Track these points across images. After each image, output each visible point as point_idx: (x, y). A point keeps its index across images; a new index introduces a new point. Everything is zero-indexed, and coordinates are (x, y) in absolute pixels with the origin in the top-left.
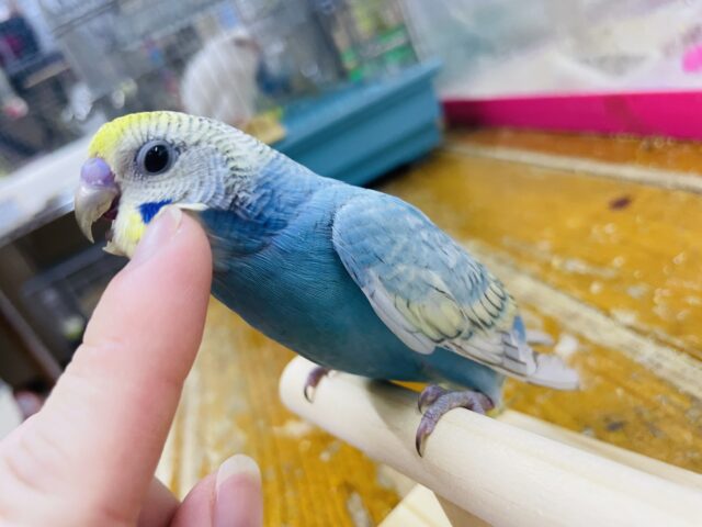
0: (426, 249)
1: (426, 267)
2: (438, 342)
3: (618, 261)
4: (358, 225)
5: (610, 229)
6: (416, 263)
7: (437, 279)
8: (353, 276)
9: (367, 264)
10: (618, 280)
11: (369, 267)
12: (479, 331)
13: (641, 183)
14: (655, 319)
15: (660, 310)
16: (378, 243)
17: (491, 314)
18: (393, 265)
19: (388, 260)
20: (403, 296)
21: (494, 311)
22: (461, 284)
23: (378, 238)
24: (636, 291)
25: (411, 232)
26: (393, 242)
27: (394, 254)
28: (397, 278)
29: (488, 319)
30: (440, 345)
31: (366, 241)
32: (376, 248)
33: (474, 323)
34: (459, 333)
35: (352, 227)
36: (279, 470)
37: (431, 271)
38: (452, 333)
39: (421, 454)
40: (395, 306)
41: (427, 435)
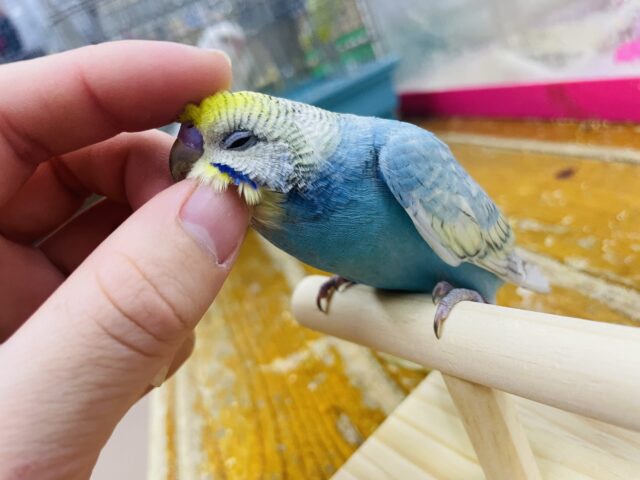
0: (456, 179)
1: (457, 193)
2: (464, 257)
3: (567, 220)
4: (404, 153)
5: (557, 194)
6: (449, 188)
7: (465, 205)
8: (398, 198)
9: (410, 187)
10: (568, 235)
11: (412, 189)
12: (492, 251)
13: (581, 157)
14: (604, 264)
15: (609, 257)
16: (419, 168)
17: (501, 239)
18: (431, 189)
19: (428, 184)
20: (439, 218)
21: (503, 236)
22: (480, 210)
23: (420, 165)
24: (586, 243)
25: (445, 163)
26: (431, 169)
27: (432, 180)
28: (434, 200)
29: (499, 242)
30: (466, 260)
31: (410, 167)
32: (418, 173)
33: (489, 245)
34: (478, 252)
35: (398, 155)
36: (269, 400)
37: (460, 197)
38: (472, 252)
39: (438, 337)
40: (432, 225)
41: (443, 320)
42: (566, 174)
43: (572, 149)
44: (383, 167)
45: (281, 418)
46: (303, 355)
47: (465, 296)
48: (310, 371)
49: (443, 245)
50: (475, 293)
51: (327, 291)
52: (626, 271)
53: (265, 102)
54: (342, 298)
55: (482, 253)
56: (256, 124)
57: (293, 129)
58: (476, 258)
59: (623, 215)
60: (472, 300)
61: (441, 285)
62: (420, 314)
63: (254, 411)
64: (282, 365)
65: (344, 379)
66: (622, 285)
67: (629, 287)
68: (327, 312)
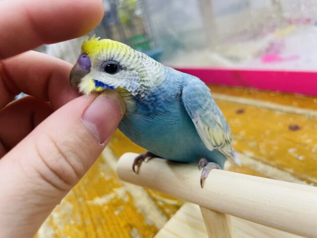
0: (215, 107)
1: (216, 113)
2: (215, 147)
3: (242, 133)
4: (194, 91)
5: (237, 121)
6: (213, 111)
7: (219, 120)
8: (189, 113)
9: (195, 108)
10: (243, 140)
11: (196, 110)
12: (226, 144)
13: (246, 105)
14: (261, 155)
15: (263, 151)
16: (200, 99)
18: (205, 110)
19: (204, 107)
20: (207, 125)
22: (224, 123)
23: (201, 97)
24: (252, 144)
26: (206, 100)
27: (206, 105)
28: (206, 116)
29: (229, 140)
30: (216, 148)
31: (196, 98)
32: (200, 102)
35: (191, 91)
36: (92, 220)
37: (217, 115)
38: (219, 144)
39: (202, 187)
40: (204, 129)
41: (205, 178)
42: (240, 112)
43: (243, 101)
44: (184, 97)
45: (99, 230)
46: (112, 196)
47: (214, 167)
48: (116, 204)
49: (208, 140)
50: (218, 165)
51: (138, 161)
52: (271, 158)
53: (128, 50)
54: (146, 165)
55: (223, 145)
56: (122, 59)
57: (142, 66)
58: (220, 147)
59: (268, 132)
60: (217, 168)
61: (202, 160)
62: (192, 175)
63: (83, 226)
64: (99, 201)
65: (134, 209)
66: (270, 165)
67: (274, 166)
68: (138, 173)
